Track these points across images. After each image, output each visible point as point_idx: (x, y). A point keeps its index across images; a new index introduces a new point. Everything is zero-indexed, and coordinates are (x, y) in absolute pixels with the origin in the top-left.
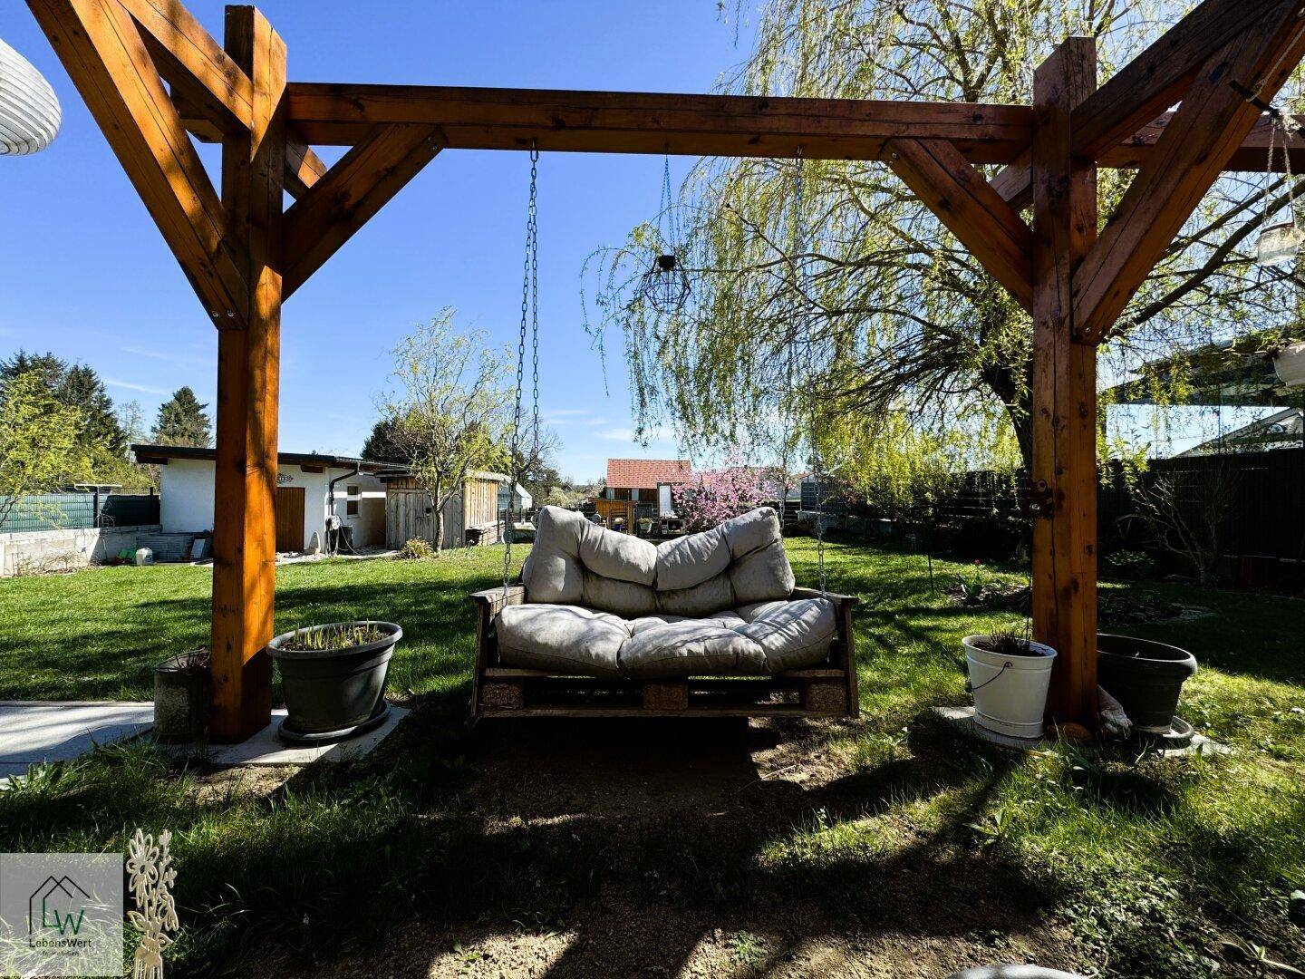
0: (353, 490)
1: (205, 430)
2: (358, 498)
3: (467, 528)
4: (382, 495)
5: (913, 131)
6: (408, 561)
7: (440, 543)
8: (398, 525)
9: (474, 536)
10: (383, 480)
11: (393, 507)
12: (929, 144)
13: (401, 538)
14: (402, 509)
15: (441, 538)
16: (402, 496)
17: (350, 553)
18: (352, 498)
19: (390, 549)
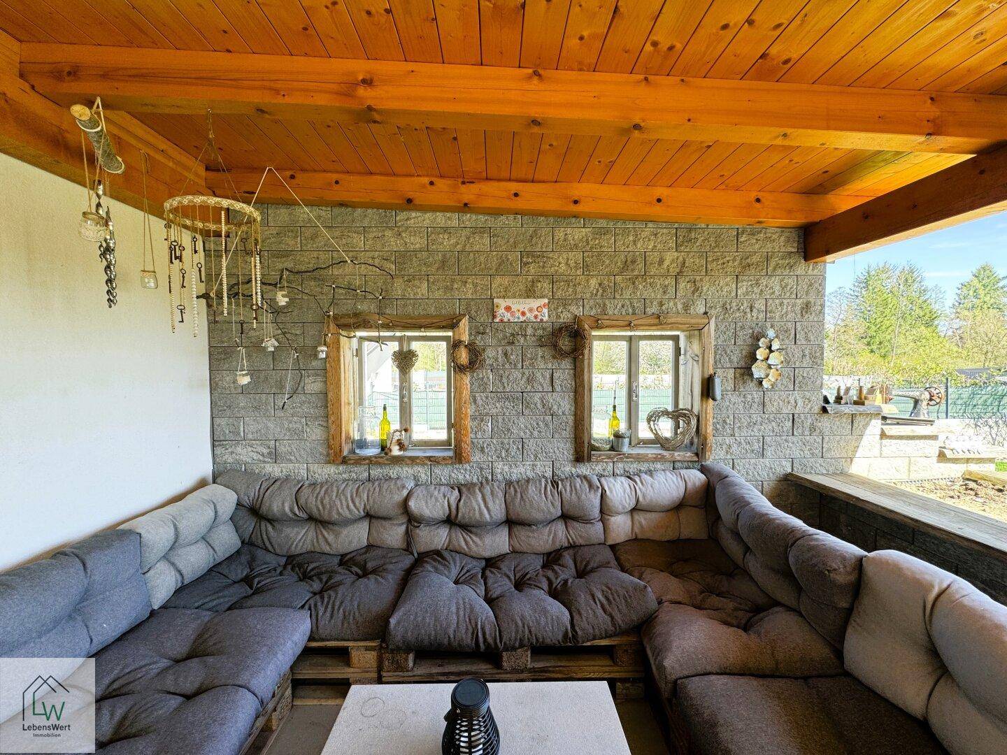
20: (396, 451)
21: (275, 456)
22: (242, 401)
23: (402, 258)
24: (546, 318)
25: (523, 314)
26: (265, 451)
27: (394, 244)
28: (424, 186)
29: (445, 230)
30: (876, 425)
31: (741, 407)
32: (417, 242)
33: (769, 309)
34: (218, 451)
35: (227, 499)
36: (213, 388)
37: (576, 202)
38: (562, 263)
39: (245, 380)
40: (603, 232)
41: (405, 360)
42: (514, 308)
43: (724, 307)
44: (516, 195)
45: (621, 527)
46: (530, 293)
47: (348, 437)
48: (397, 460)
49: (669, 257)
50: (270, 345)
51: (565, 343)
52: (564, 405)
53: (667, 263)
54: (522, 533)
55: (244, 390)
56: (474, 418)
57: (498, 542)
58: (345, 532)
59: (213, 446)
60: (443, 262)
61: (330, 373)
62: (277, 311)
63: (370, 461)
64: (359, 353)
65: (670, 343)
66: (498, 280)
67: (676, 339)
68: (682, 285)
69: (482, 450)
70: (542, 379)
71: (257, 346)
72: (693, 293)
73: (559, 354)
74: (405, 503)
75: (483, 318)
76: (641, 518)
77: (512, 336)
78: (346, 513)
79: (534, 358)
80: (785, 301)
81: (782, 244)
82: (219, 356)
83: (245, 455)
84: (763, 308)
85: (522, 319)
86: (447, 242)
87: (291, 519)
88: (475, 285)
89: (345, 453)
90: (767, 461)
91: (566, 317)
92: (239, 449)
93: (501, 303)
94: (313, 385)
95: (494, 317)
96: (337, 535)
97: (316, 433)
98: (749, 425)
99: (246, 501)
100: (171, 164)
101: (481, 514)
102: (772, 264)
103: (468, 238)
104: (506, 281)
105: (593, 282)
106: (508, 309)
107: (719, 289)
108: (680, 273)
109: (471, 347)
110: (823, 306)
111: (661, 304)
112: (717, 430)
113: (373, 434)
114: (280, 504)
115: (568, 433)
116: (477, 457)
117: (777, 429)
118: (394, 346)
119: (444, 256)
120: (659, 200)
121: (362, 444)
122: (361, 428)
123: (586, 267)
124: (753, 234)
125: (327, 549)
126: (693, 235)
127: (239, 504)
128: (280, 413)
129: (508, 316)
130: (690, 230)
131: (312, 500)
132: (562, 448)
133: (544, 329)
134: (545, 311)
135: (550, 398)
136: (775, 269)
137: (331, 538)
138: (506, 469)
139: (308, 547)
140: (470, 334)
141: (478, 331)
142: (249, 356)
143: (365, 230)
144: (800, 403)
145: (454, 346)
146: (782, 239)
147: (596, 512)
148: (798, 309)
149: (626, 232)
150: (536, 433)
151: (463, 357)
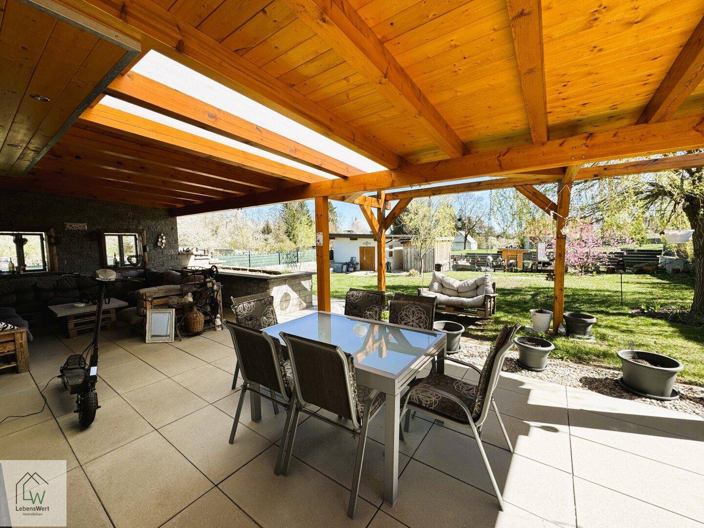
0: (391, 247)
1: (336, 218)
2: (392, 250)
3: (436, 263)
4: (401, 248)
5: (520, 184)
6: (411, 277)
7: (422, 271)
8: (407, 262)
9: (438, 267)
10: (402, 243)
11: (406, 254)
12: (525, 187)
13: (409, 267)
14: (409, 255)
15: (423, 269)
16: (409, 249)
17: (390, 272)
18: (391, 250)
19: (404, 271)
24: (86, 229)
30: (193, 257)
31: (156, 254)
32: (27, 203)
33: (162, 229)
37: (95, 197)
38: (91, 213)
40: (106, 205)
42: (73, 226)
43: (148, 227)
44: (72, 193)
46: (79, 221)
51: (94, 237)
52: (96, 255)
53: (128, 215)
65: (133, 237)
66: (67, 217)
67: (135, 236)
68: (134, 221)
69: (63, 270)
70: (86, 247)
72: (138, 223)
73: (92, 240)
75: (60, 228)
79: (82, 241)
80: (166, 227)
84: (160, 228)
85: (77, 229)
86: (41, 204)
88: (55, 218)
90: (165, 267)
91: (94, 229)
93: (68, 224)
95: (65, 228)
102: (162, 217)
103: (51, 203)
104: (69, 217)
105: (103, 219)
106: (71, 226)
107: (146, 223)
108: (134, 218)
110: (177, 228)
111: (128, 226)
112: (149, 260)
115: (98, 262)
117: (167, 259)
118: (15, 235)
119: (40, 208)
120: (124, 199)
123: (100, 215)
124: (155, 209)
126: (137, 208)
129: (70, 228)
133: (86, 232)
135: (90, 253)
136: (162, 219)
141: (58, 233)
144: (173, 252)
145: (49, 237)
146: (164, 211)
148: (170, 229)
151: (53, 240)
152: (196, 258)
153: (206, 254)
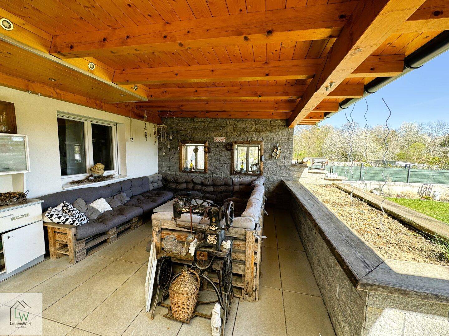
20: (193, 170)
21: (169, 170)
22: (164, 158)
23: (195, 128)
24: (225, 142)
25: (220, 140)
26: (168, 169)
27: (193, 125)
28: (198, 114)
29: (204, 122)
30: (306, 170)
31: (271, 163)
32: (198, 125)
33: (278, 139)
34: (159, 168)
35: (161, 177)
36: (158, 155)
37: (230, 116)
38: (229, 129)
39: (164, 154)
40: (238, 122)
41: (196, 150)
42: (218, 139)
43: (267, 139)
44: (217, 115)
45: (237, 188)
46: (221, 136)
47: (184, 167)
48: (193, 172)
49: (253, 127)
50: (169, 147)
51: (229, 147)
52: (228, 161)
53: (253, 129)
54: (215, 188)
55: (164, 156)
56: (209, 164)
57: (211, 189)
58: (182, 185)
59: (158, 167)
60: (203, 129)
61: (180, 153)
62: (170, 140)
63: (188, 172)
64: (187, 149)
65: (257, 148)
66: (215, 133)
67: (258, 146)
68: (256, 134)
69: (210, 171)
70: (224, 155)
71: (166, 147)
72: (259, 136)
73: (227, 150)
74: (192, 180)
75: (211, 141)
76: (241, 187)
77: (218, 145)
78: (181, 181)
79: (222, 150)
80: (283, 138)
81: (281, 123)
82: (160, 149)
83: (164, 169)
84: (277, 139)
85: (219, 142)
86: (204, 125)
87: (172, 182)
88: (210, 134)
89: (183, 170)
90: (277, 177)
91: (229, 141)
92: (163, 168)
93: (215, 138)
94: (177, 155)
95: (214, 141)
96: (180, 185)
97: (177, 165)
98: (273, 168)
99: (164, 178)
100: (153, 113)
101: (207, 183)
102: (280, 128)
103: (208, 123)
104: (216, 133)
105: (236, 133)
106: (216, 139)
107: (266, 135)
108: (256, 131)
109: (208, 148)
110: (293, 139)
111: (251, 138)
112: (264, 169)
113: (189, 167)
114: (170, 178)
115: (229, 167)
116: (209, 172)
117: (280, 169)
118: (194, 147)
119: (203, 128)
120: (249, 115)
121: (186, 168)
122: (186, 166)
123: (234, 130)
124: (274, 121)
125: (178, 188)
126: (259, 122)
127: (163, 178)
128: (170, 161)
129: (216, 141)
130: (259, 121)
131: (176, 178)
132: (228, 171)
133: (224, 144)
134: (225, 140)
135: (225, 160)
136: (280, 130)
137: (179, 186)
138: (215, 175)
139: (175, 188)
140: (208, 145)
141: (210, 144)
142: (165, 149)
143: (188, 123)
144: (286, 163)
145: (205, 147)
146: (282, 122)
147: (231, 184)
148: (286, 139)
149: (243, 121)
150: (222, 168)
151: (207, 150)
152: (310, 171)
153: (323, 168)
